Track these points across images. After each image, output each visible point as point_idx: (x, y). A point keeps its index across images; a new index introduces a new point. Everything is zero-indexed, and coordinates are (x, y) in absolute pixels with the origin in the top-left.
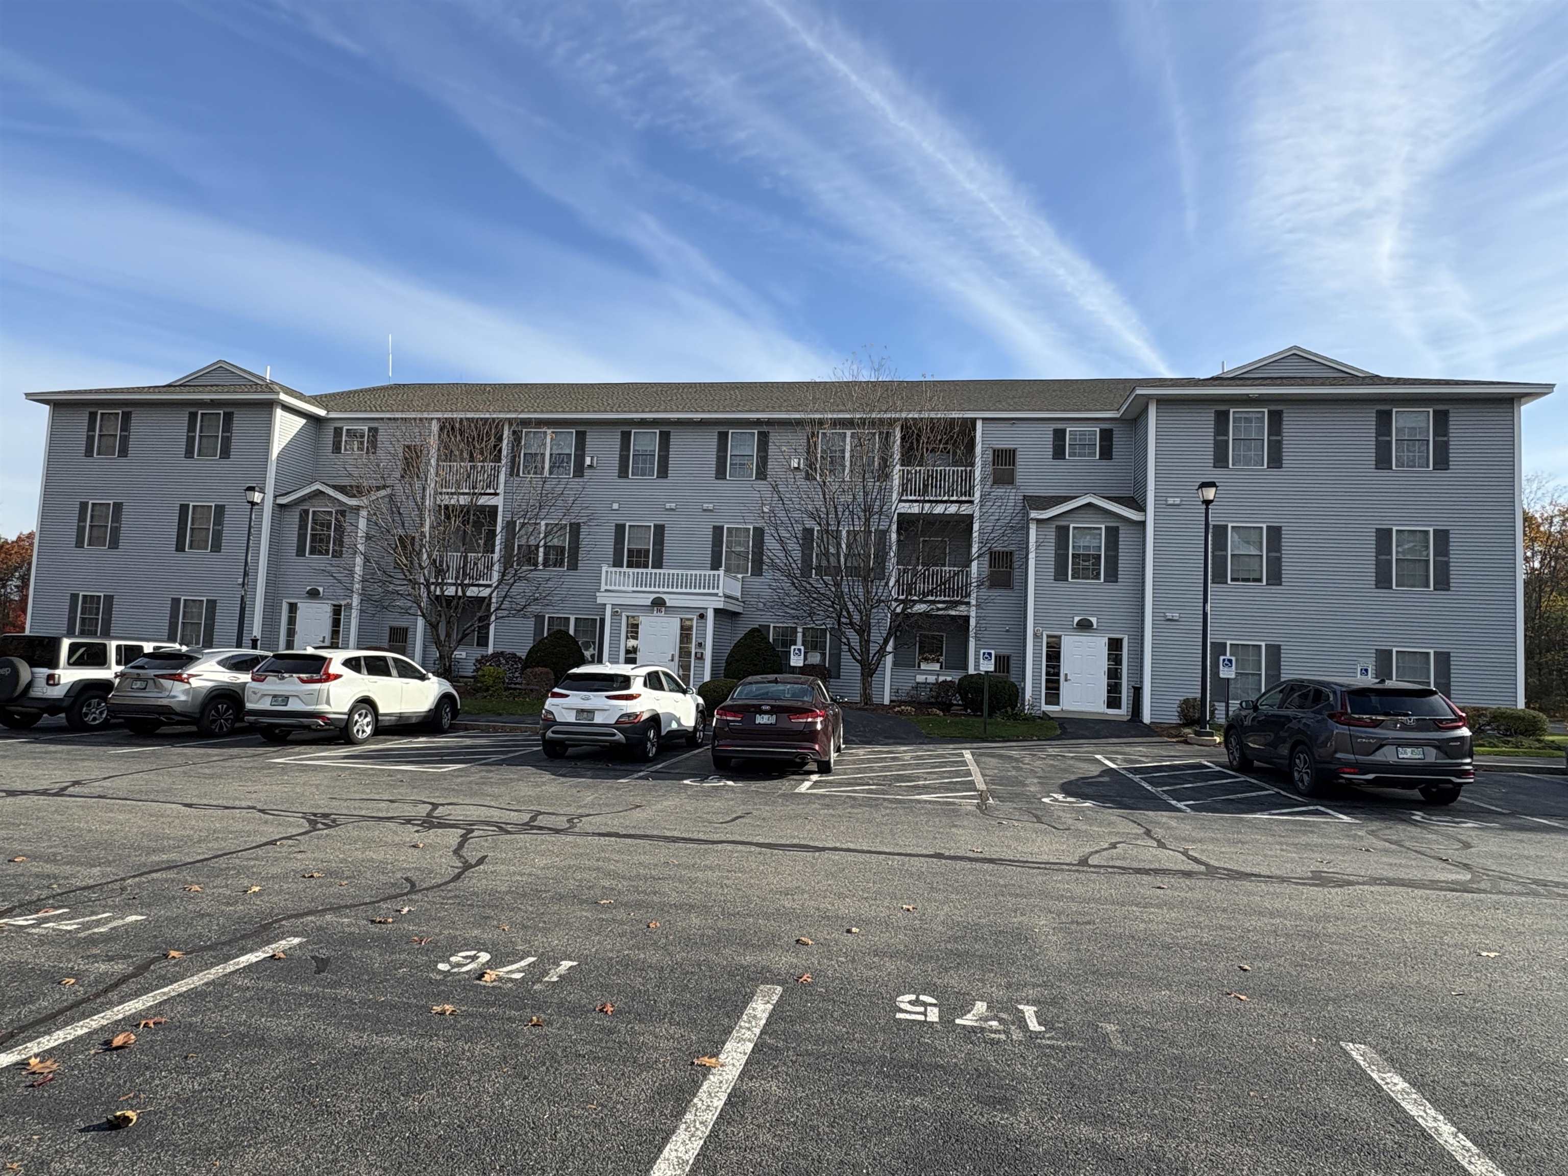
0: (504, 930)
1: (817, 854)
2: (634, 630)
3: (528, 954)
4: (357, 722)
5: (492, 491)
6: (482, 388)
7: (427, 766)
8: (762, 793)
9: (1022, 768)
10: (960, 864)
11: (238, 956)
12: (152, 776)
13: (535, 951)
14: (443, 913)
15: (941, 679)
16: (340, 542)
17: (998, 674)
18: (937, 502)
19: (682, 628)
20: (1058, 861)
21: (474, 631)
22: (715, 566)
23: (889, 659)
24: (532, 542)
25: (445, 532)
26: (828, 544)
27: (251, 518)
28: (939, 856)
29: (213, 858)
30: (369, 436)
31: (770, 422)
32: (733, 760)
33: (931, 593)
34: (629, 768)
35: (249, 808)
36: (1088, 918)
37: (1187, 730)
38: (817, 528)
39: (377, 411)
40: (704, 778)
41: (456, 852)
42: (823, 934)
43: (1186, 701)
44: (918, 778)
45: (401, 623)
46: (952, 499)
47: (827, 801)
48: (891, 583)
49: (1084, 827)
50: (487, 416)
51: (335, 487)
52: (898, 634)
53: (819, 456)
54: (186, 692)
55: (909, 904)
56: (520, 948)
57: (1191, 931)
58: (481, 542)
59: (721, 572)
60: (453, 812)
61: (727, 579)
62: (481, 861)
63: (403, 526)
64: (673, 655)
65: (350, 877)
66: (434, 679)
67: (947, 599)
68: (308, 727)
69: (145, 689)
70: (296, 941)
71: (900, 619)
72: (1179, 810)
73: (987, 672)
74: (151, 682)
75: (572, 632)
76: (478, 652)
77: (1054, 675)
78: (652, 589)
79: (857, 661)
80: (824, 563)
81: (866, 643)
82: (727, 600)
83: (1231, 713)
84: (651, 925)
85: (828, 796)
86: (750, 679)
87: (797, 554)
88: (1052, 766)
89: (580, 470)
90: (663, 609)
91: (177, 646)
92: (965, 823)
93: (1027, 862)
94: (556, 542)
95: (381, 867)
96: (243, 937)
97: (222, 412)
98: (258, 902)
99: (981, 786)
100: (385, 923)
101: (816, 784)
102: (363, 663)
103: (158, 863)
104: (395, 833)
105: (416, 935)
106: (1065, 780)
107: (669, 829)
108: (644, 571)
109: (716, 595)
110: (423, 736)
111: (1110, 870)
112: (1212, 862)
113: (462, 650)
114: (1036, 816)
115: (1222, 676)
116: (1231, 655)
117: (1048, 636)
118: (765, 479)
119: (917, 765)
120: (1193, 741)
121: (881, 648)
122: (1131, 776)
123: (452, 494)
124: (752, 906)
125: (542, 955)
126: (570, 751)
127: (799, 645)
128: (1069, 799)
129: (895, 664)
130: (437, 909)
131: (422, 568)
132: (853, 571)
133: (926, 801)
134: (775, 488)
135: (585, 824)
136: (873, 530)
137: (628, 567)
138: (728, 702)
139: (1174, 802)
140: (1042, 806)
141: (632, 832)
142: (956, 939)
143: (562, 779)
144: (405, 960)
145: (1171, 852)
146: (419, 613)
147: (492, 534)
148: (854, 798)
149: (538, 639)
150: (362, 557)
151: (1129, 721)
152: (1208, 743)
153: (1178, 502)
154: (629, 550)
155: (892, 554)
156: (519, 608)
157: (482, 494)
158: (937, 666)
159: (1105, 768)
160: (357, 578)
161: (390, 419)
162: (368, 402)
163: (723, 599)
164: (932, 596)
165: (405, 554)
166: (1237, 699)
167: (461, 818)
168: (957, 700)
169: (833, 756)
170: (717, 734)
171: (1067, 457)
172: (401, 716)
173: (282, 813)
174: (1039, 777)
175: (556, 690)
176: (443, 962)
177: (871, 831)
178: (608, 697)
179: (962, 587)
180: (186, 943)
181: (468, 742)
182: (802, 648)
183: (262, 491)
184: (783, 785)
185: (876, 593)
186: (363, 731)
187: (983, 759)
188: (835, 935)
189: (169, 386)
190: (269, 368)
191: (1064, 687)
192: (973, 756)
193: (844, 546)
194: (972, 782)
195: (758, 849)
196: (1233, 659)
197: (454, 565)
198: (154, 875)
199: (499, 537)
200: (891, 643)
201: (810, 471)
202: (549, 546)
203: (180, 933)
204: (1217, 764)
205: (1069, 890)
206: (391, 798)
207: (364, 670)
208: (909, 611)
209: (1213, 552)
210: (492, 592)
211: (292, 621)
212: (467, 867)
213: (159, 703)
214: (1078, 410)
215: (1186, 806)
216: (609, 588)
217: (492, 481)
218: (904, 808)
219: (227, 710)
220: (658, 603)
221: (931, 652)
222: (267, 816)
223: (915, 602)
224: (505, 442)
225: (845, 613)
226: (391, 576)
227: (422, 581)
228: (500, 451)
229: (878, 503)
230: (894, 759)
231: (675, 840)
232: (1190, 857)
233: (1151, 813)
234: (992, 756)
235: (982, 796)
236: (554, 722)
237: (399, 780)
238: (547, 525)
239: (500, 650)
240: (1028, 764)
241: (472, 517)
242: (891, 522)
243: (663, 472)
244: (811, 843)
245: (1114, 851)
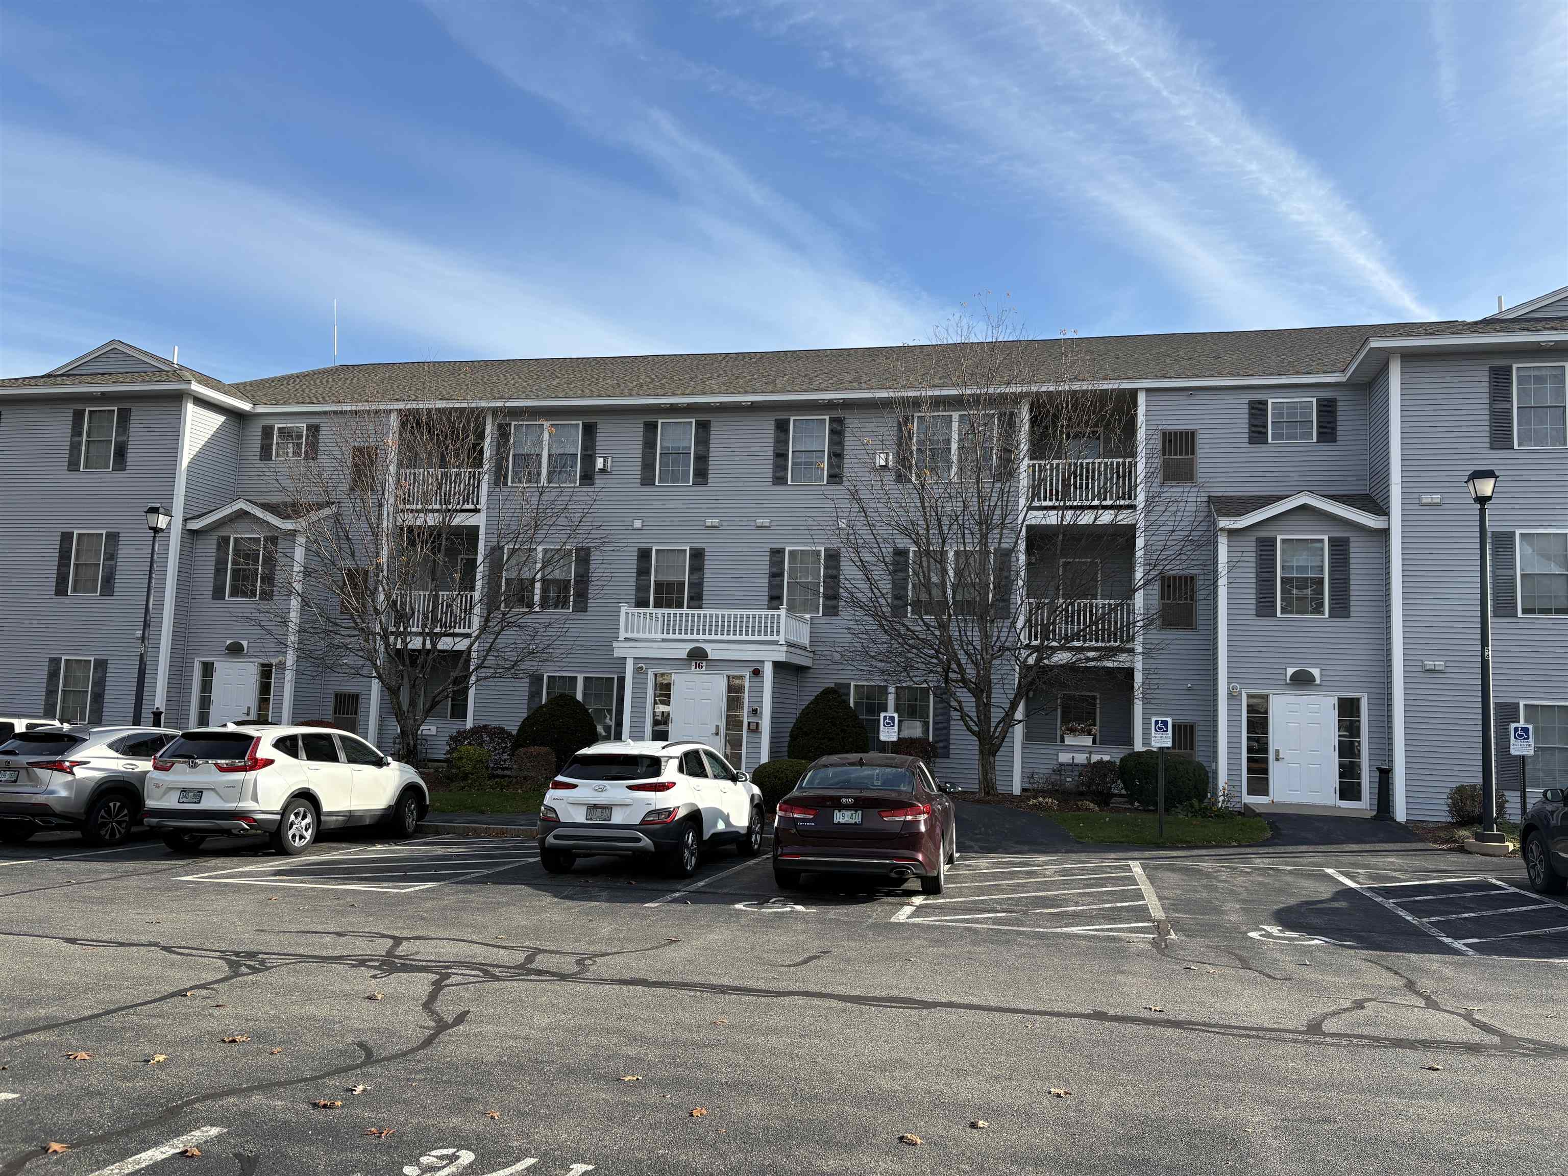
0: (493, 1118)
1: (925, 1012)
2: (664, 692)
3: (526, 1154)
4: (292, 824)
5: (471, 506)
6: (455, 368)
7: (385, 884)
8: (845, 923)
9: (1217, 888)
10: (1130, 1029)
11: (138, 1152)
12: (25, 900)
13: (536, 1149)
14: (410, 1094)
15: (1095, 758)
16: (269, 579)
17: (1177, 751)
18: (1082, 508)
19: (730, 689)
20: (1276, 1026)
21: (447, 697)
22: (774, 602)
23: (1019, 731)
24: (526, 575)
25: (408, 563)
26: (929, 571)
27: (153, 549)
28: (1100, 1016)
29: (104, 1014)
30: (307, 436)
31: (848, 405)
32: (803, 875)
33: (1076, 636)
34: (660, 887)
35: (150, 944)
36: (1325, 1112)
37: (1463, 833)
38: (913, 548)
39: (319, 402)
40: (762, 900)
41: (427, 1006)
42: (937, 1129)
43: (1460, 790)
44: (1064, 902)
45: (349, 687)
46: (1104, 503)
47: (936, 935)
48: (1020, 624)
49: (1313, 976)
50: (464, 405)
51: (265, 506)
52: (1031, 694)
53: (915, 448)
54: (68, 785)
55: (1059, 1087)
56: (515, 1144)
57: (1482, 1135)
58: (457, 576)
59: (783, 612)
60: (421, 949)
61: (793, 622)
62: (461, 1019)
63: (353, 555)
64: (717, 727)
65: (284, 1042)
66: (394, 764)
67: (1100, 644)
68: (227, 832)
69: (15, 781)
70: (214, 1131)
71: (1033, 673)
72: (1457, 952)
73: (1161, 749)
74: (23, 773)
75: (579, 697)
76: (452, 727)
77: (1258, 752)
78: (689, 637)
79: (973, 733)
80: (924, 597)
81: (984, 708)
82: (790, 649)
83: (1529, 807)
84: (695, 1113)
85: (938, 927)
86: (824, 760)
87: (886, 586)
88: (1260, 883)
89: (589, 475)
90: (704, 663)
91: (57, 723)
92: (1136, 968)
93: (1230, 1027)
94: (558, 574)
95: (325, 1027)
96: (145, 1125)
97: (116, 409)
98: (163, 1077)
99: (1157, 912)
100: (332, 1107)
101: (920, 911)
102: (300, 743)
103: (33, 1021)
104: (345, 979)
105: (374, 1125)
106: (1282, 906)
107: (715, 975)
108: (678, 611)
109: (776, 643)
110: (380, 843)
111: (1355, 1041)
112: (1509, 1031)
113: (430, 724)
114: (1241, 959)
115: (1513, 752)
116: (1526, 721)
117: (1250, 696)
118: (840, 482)
119: (1065, 883)
120: (1473, 849)
121: (1007, 715)
122: (1380, 900)
123: (417, 511)
124: (835, 1086)
125: (545, 1155)
126: (579, 862)
127: (891, 713)
128: (1289, 934)
129: (1029, 737)
130: (401, 1088)
131: (377, 613)
132: (964, 607)
133: (1078, 936)
134: (854, 495)
135: (600, 967)
136: (992, 549)
137: (655, 607)
138: (795, 792)
139: (1447, 940)
140: (1248, 944)
141: (666, 978)
142: (1128, 1140)
143: (569, 903)
144: (359, 1161)
145: (1447, 1015)
146: (374, 674)
147: (471, 565)
148: (975, 931)
149: (535, 706)
150: (299, 599)
151: (1375, 818)
152: (1497, 852)
153: (1438, 501)
154: (657, 584)
155: (1020, 583)
156: (508, 664)
157: (456, 511)
158: (1087, 741)
159: (1340, 888)
160: (293, 627)
161: (335, 413)
162: (307, 391)
163: (785, 648)
164: (1079, 640)
165: (356, 594)
166: (1538, 786)
167: (433, 958)
168: (1118, 788)
169: (944, 868)
170: (780, 838)
171: (1270, 441)
172: (350, 816)
173: (194, 952)
174: (1243, 901)
175: (560, 778)
176: (410, 1164)
177: (1001, 979)
178: (631, 788)
179: (1122, 628)
180: (71, 1132)
181: (440, 851)
182: (896, 715)
183: (168, 513)
184: (874, 911)
185: (998, 637)
186: (302, 837)
187: (1160, 874)
188: (955, 1131)
189: (48, 376)
190: (176, 348)
191: (1275, 769)
192: (1144, 869)
193: (951, 573)
194: (1145, 909)
195: (841, 1005)
196: (1531, 727)
197: (419, 607)
198: (30, 1037)
199: (480, 569)
200: (1021, 708)
201: (903, 471)
202: (548, 580)
203: (62, 1117)
204: (1512, 883)
205: (1294, 1071)
206: (338, 930)
207: (303, 754)
208: (1046, 661)
209: (1493, 572)
210: (472, 645)
211: (206, 686)
212: (442, 1026)
213: (33, 801)
214: (1286, 374)
215: (1466, 945)
216: (629, 635)
217: (471, 494)
218: (1048, 946)
219: (121, 809)
220: (697, 656)
221: (1079, 720)
222: (174, 956)
223: (1054, 650)
224: (488, 440)
225: (954, 666)
226: (337, 625)
227: (378, 630)
228: (481, 452)
229: (998, 512)
230: (1030, 874)
231: (723, 990)
232: (1475, 1023)
233: (1413, 957)
234: (1172, 869)
235: (1159, 928)
236: (557, 823)
237: (349, 904)
238: (545, 551)
239: (482, 723)
240: (1225, 881)
241: (444, 543)
242: (1017, 539)
243: (702, 478)
244: (916, 996)
245: (1361, 1013)
